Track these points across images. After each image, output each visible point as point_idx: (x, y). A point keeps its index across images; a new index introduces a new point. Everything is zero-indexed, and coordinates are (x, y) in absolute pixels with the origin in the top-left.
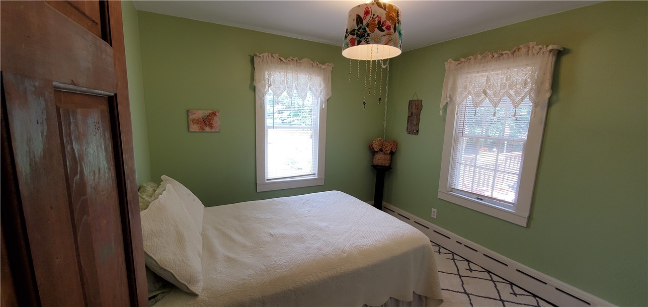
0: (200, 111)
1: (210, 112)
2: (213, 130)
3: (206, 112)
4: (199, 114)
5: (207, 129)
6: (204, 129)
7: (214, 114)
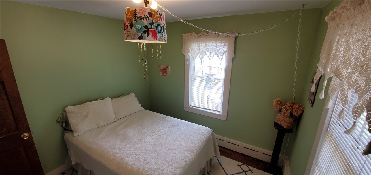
0: (163, 66)
1: (166, 66)
2: (167, 75)
3: (164, 66)
4: (162, 67)
5: (165, 74)
6: (164, 74)
7: (167, 67)
